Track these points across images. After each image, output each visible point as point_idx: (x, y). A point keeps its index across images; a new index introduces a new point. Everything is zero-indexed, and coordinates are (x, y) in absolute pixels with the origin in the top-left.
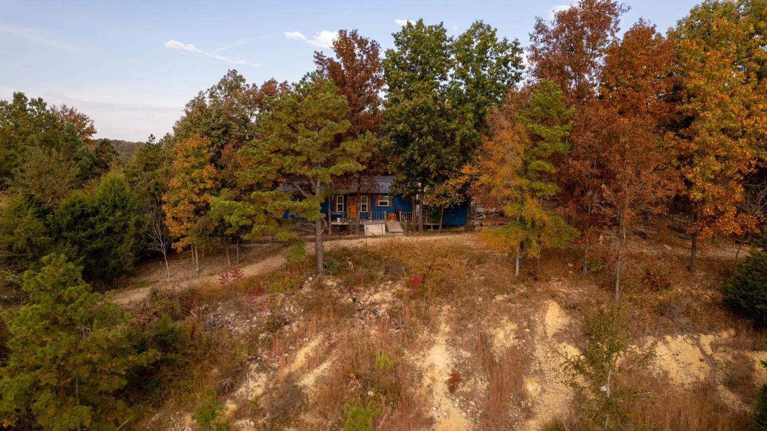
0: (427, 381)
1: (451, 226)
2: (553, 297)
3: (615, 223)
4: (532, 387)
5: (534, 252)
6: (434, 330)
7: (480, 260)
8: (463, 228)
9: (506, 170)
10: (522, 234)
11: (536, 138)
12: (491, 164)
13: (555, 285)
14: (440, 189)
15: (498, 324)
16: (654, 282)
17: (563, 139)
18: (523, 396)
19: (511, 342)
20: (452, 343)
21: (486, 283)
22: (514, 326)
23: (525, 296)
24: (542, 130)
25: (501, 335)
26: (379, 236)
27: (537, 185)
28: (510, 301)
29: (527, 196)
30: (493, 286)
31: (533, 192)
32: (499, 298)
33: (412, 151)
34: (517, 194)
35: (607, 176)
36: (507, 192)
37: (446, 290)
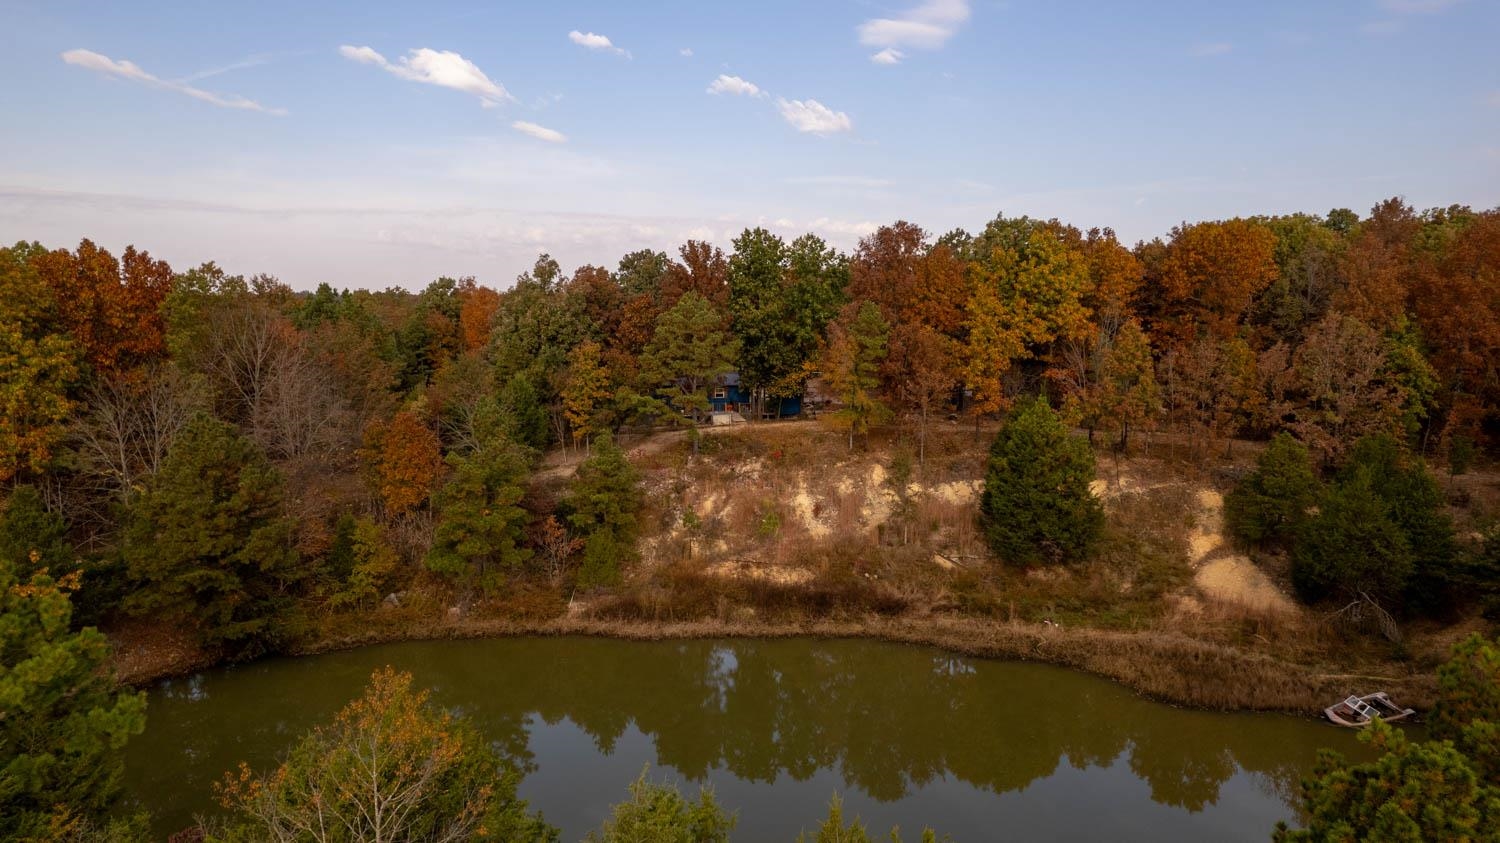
0: (798, 513)
1: (787, 415)
2: (878, 461)
3: (918, 406)
4: (866, 512)
5: (863, 430)
6: (795, 486)
7: (821, 439)
8: (795, 418)
9: (842, 369)
10: (854, 416)
11: (863, 347)
12: (832, 365)
13: (880, 455)
14: (782, 382)
15: (840, 480)
16: (950, 449)
17: (883, 347)
18: (861, 516)
19: (850, 491)
20: (810, 492)
21: (831, 454)
22: (851, 481)
23: (858, 463)
24: (868, 341)
25: (843, 487)
26: (726, 425)
27: (864, 380)
28: (847, 466)
29: (857, 388)
30: (834, 457)
31: (862, 386)
32: (839, 464)
33: (760, 350)
34: (850, 387)
35: (911, 373)
36: (843, 386)
37: (800, 461)
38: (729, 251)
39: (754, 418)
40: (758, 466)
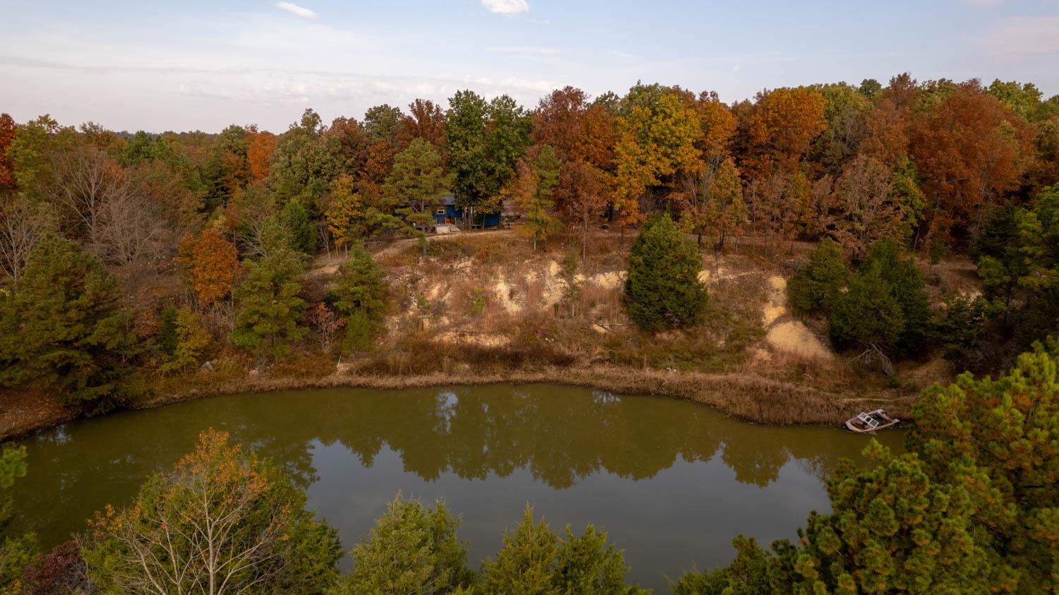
0: (499, 296)
1: (490, 226)
2: (554, 259)
3: (581, 220)
4: (545, 295)
5: (543, 237)
6: (496, 277)
7: (513, 244)
8: (495, 228)
9: (528, 195)
10: (537, 227)
11: (543, 178)
12: (521, 191)
13: (555, 254)
14: (486, 203)
15: (528, 273)
16: (604, 250)
17: (557, 178)
18: (542, 298)
19: (534, 280)
20: (507, 282)
21: (520, 254)
22: (535, 273)
23: (540, 260)
24: (546, 174)
25: (530, 277)
26: (445, 234)
27: (543, 202)
28: (532, 262)
29: (539, 208)
30: (523, 256)
31: (542, 205)
32: (527, 261)
33: (471, 180)
34: (534, 207)
35: (577, 197)
36: (530, 206)
37: (499, 259)
38: (446, 107)
39: (466, 229)
40: (469, 263)
